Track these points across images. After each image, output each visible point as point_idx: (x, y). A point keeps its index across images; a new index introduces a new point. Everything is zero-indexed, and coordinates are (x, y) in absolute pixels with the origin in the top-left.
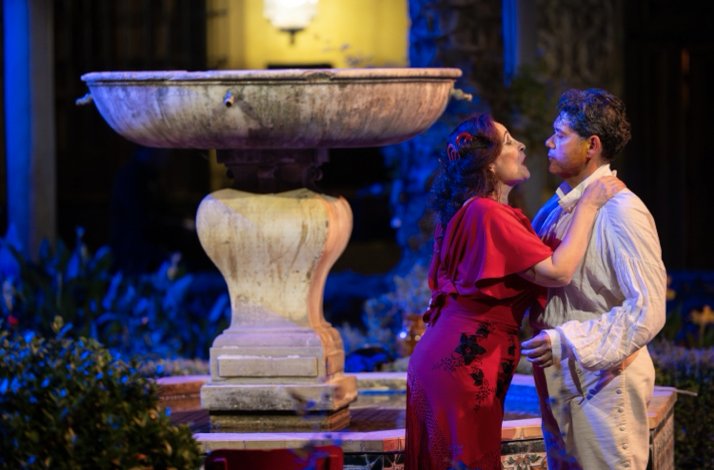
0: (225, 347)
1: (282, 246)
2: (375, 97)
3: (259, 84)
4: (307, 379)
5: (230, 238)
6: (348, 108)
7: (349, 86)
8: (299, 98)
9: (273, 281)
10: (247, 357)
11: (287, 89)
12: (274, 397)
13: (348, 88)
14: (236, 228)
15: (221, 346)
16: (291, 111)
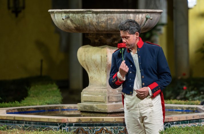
0: (85, 92)
1: (97, 63)
2: (109, 18)
3: (73, 13)
4: (103, 103)
5: (85, 59)
6: (100, 21)
7: (99, 14)
8: (84, 18)
9: (98, 73)
10: (89, 95)
11: (80, 15)
12: (94, 108)
13: (98, 15)
14: (86, 56)
15: (84, 92)
16: (82, 22)
